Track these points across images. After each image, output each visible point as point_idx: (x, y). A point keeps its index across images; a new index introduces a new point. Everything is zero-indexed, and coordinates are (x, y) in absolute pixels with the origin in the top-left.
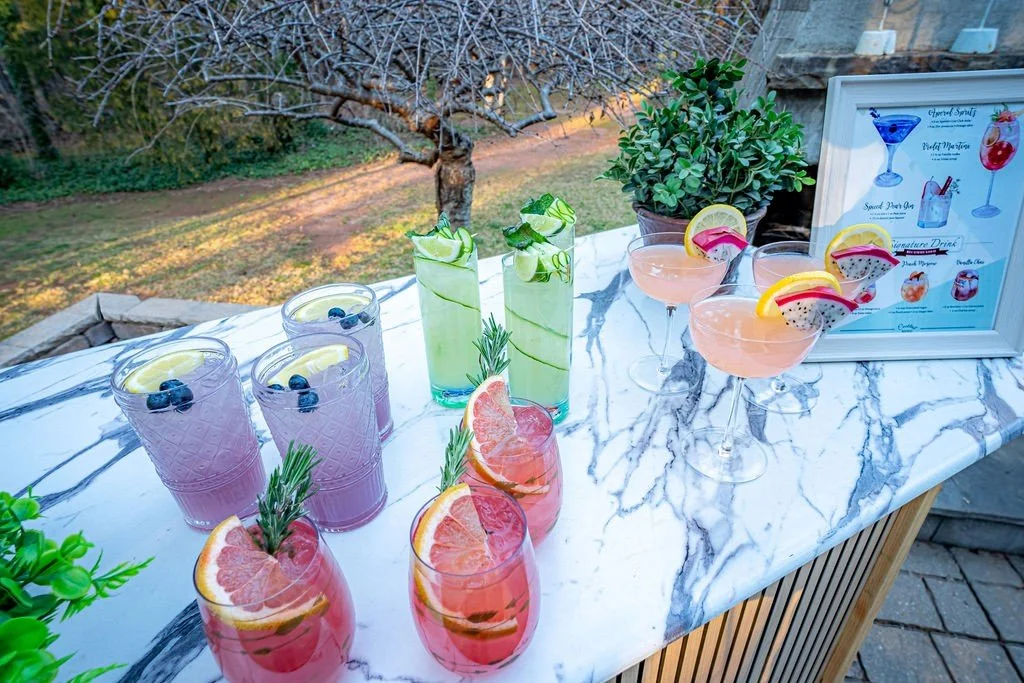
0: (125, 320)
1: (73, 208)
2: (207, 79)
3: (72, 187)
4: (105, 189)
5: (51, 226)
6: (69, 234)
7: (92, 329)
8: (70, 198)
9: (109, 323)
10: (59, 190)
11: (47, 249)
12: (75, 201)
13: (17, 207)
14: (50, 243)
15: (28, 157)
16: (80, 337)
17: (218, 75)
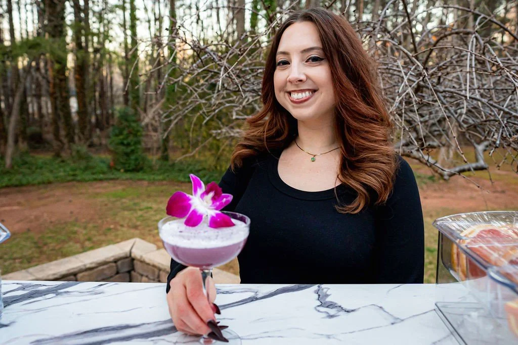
0: (142, 260)
1: (164, 187)
2: (234, 117)
3: (168, 176)
4: (183, 179)
5: (149, 196)
6: (155, 201)
7: (122, 261)
8: (164, 182)
9: (133, 260)
10: (161, 177)
11: (141, 207)
12: (167, 185)
13: (139, 183)
14: (145, 204)
15: (154, 158)
16: (114, 264)
17: (241, 116)
